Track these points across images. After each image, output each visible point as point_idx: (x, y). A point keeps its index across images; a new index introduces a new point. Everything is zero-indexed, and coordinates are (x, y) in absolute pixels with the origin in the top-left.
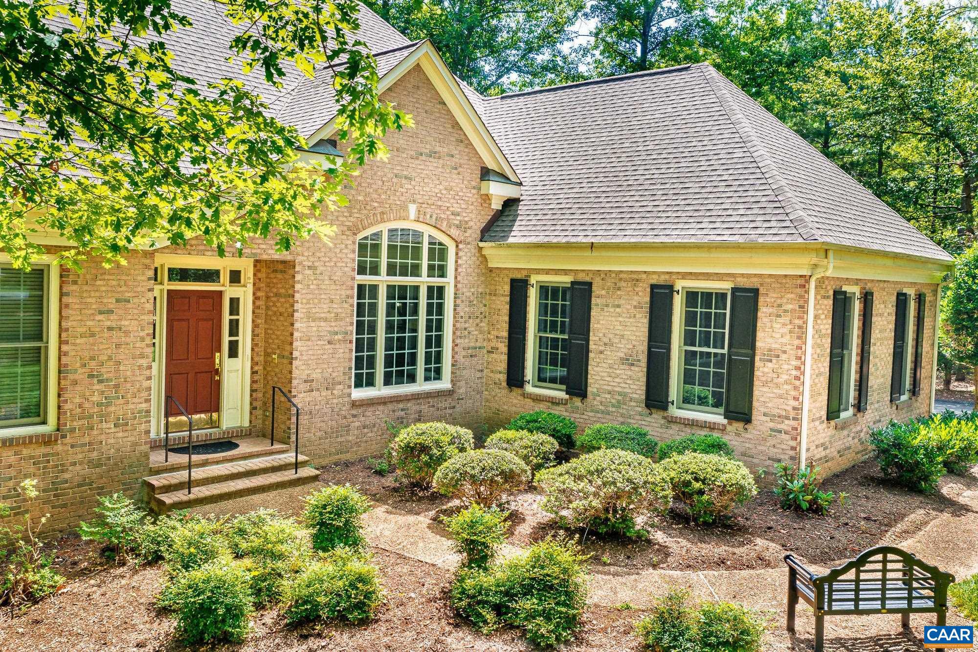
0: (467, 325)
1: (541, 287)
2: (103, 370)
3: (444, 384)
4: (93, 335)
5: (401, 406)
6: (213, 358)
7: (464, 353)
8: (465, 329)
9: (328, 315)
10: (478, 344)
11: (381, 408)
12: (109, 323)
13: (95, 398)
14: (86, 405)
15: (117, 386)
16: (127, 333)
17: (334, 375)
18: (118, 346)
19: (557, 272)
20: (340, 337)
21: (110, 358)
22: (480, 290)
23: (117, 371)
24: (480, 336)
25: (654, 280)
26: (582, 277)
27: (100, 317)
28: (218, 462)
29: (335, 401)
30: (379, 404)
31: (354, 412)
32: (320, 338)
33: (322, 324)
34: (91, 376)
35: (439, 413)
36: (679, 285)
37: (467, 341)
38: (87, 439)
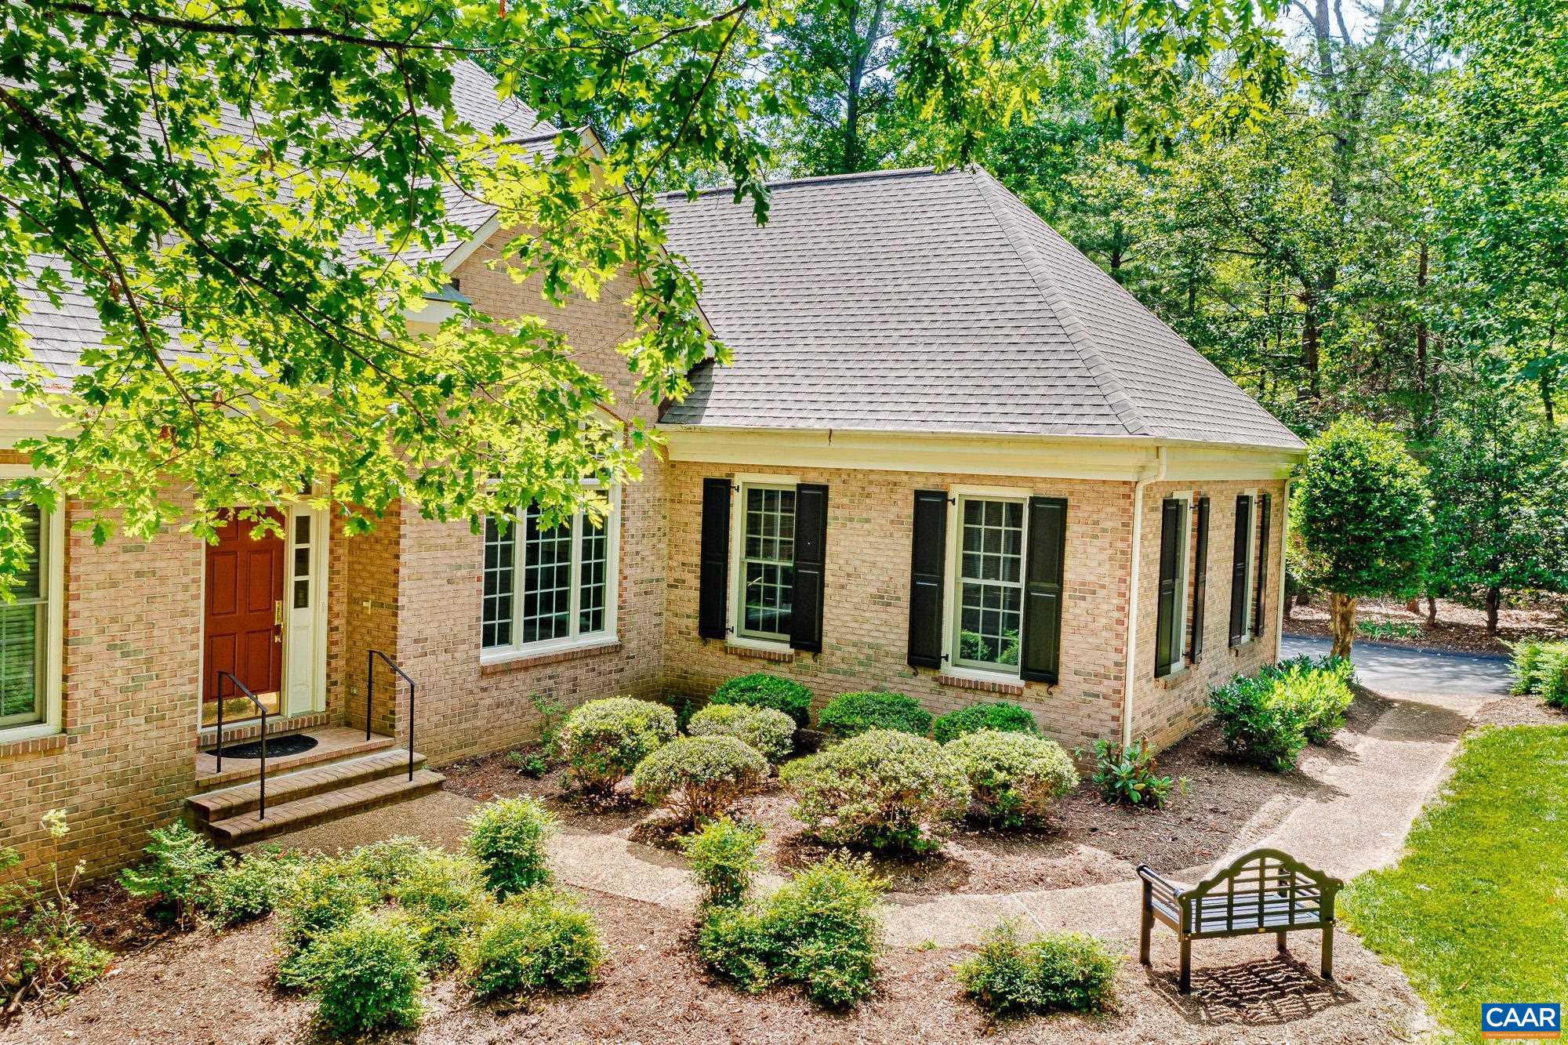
0: (639, 548)
1: (750, 491)
2: (129, 637)
3: (607, 636)
4: (114, 585)
5: (549, 671)
6: (270, 610)
7: (636, 589)
8: (637, 553)
9: (447, 541)
10: (655, 575)
11: (521, 675)
12: (137, 566)
13: (119, 680)
14: (105, 691)
15: (149, 661)
16: (163, 579)
17: (456, 629)
18: (151, 599)
19: (776, 470)
20: (464, 572)
21: (139, 619)
22: (657, 495)
23: (149, 638)
24: (658, 564)
25: (921, 485)
26: (813, 479)
27: (123, 557)
28: (292, 769)
29: (457, 669)
30: (518, 670)
31: (484, 684)
32: (436, 575)
33: (440, 554)
34: (112, 647)
35: (602, 678)
36: (956, 491)
37: (639, 570)
38: (105, 743)
